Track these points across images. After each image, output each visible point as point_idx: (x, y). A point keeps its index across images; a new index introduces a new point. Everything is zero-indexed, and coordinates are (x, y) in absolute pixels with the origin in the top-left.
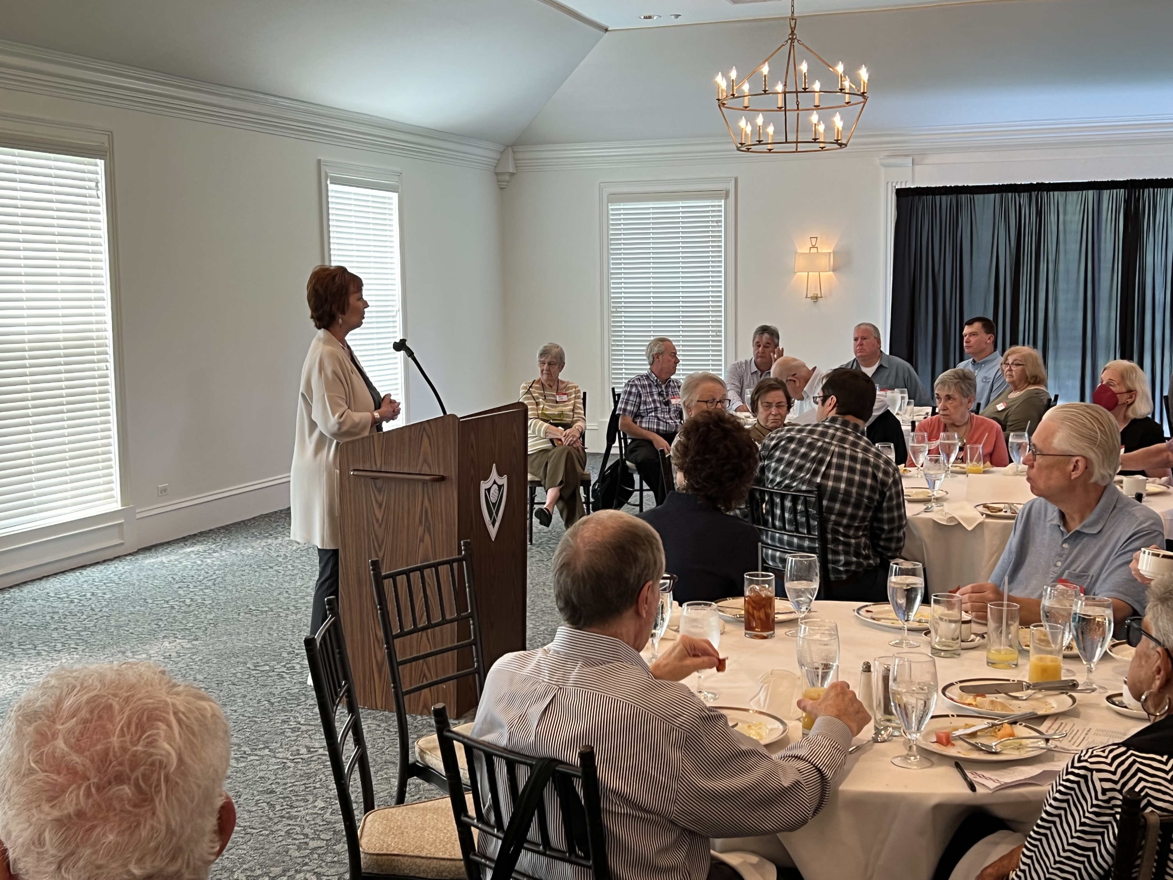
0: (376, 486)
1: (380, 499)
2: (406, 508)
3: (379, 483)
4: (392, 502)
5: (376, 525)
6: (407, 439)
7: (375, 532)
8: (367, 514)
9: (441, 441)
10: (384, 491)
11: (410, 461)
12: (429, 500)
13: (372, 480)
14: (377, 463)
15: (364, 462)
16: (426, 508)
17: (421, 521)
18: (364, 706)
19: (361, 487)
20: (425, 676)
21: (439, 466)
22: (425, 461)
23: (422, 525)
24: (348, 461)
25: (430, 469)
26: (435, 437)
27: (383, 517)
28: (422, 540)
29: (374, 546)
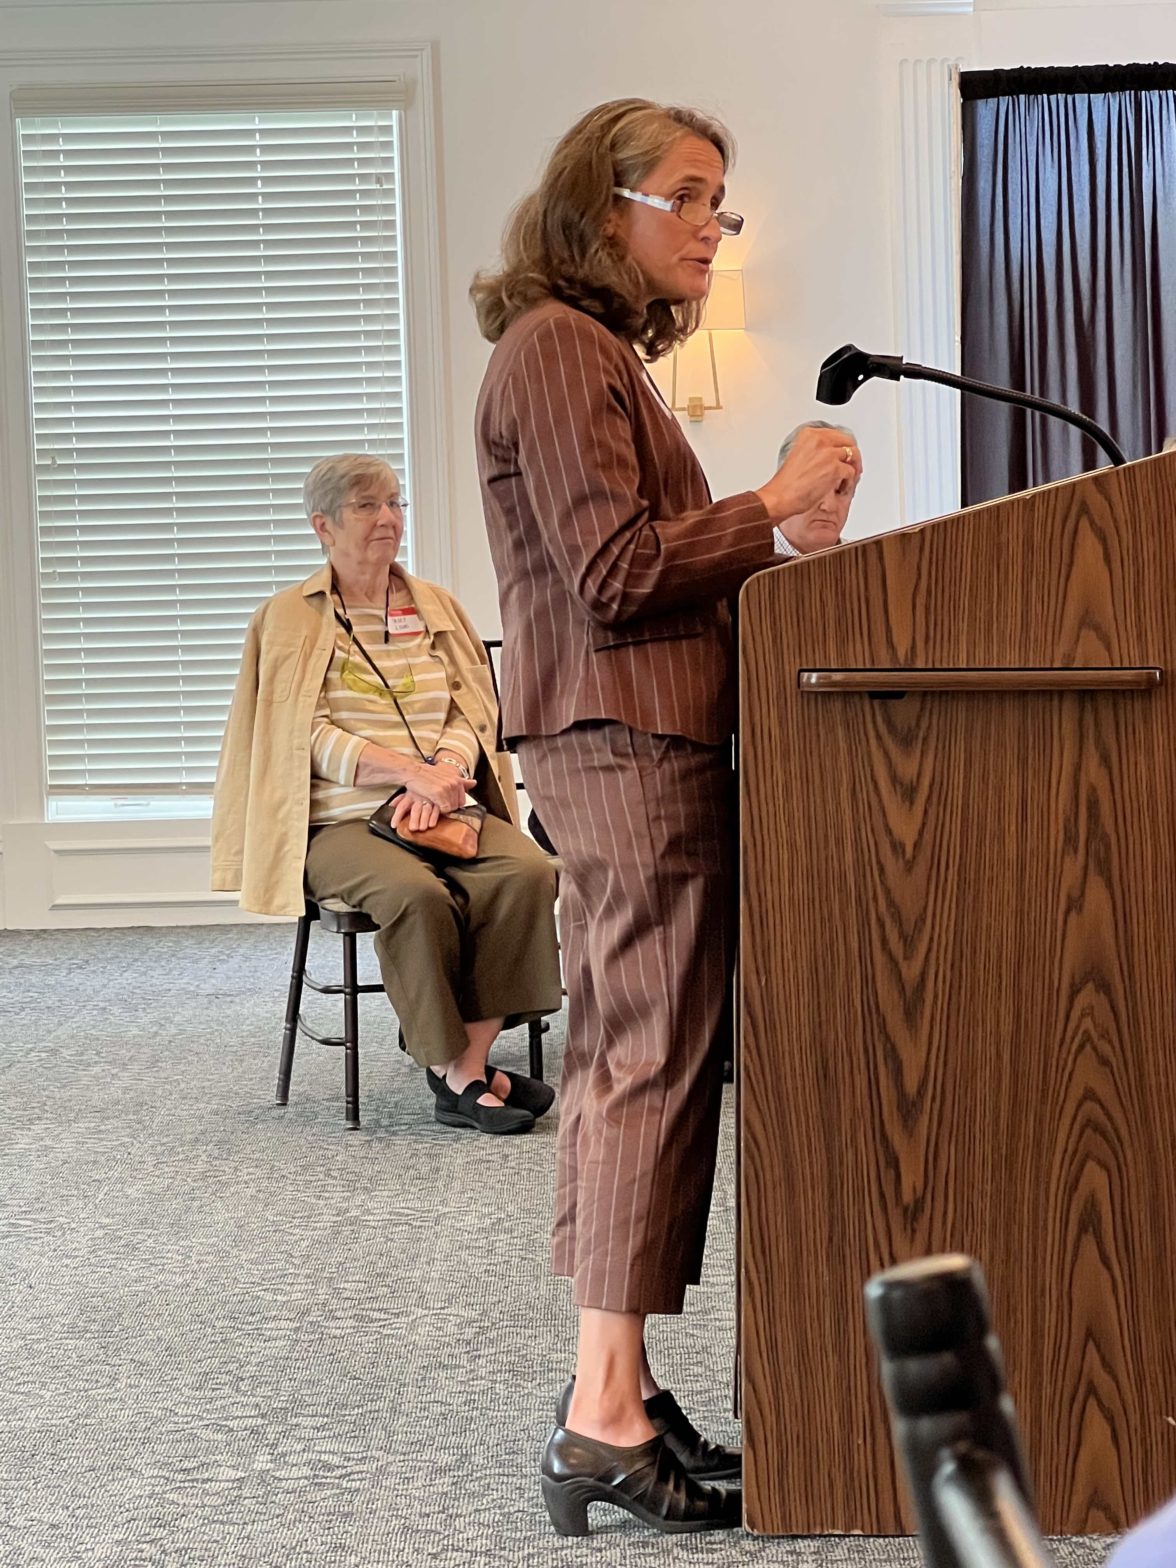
0: (890, 726)
1: (908, 768)
2: (1012, 795)
3: (905, 712)
4: (959, 778)
5: (892, 866)
6: (1015, 547)
7: (888, 892)
8: (857, 829)
9: (1149, 546)
10: (925, 739)
11: (1025, 627)
12: (1105, 760)
13: (876, 703)
14: (895, 640)
15: (842, 642)
16: (1093, 789)
17: (1071, 840)
18: (849, 1526)
19: (832, 730)
20: (1092, 1390)
21: (1141, 636)
22: (1087, 621)
23: (1076, 851)
24: (777, 639)
25: (1108, 648)
26: (1127, 536)
27: (921, 834)
28: (1075, 904)
29: (884, 941)
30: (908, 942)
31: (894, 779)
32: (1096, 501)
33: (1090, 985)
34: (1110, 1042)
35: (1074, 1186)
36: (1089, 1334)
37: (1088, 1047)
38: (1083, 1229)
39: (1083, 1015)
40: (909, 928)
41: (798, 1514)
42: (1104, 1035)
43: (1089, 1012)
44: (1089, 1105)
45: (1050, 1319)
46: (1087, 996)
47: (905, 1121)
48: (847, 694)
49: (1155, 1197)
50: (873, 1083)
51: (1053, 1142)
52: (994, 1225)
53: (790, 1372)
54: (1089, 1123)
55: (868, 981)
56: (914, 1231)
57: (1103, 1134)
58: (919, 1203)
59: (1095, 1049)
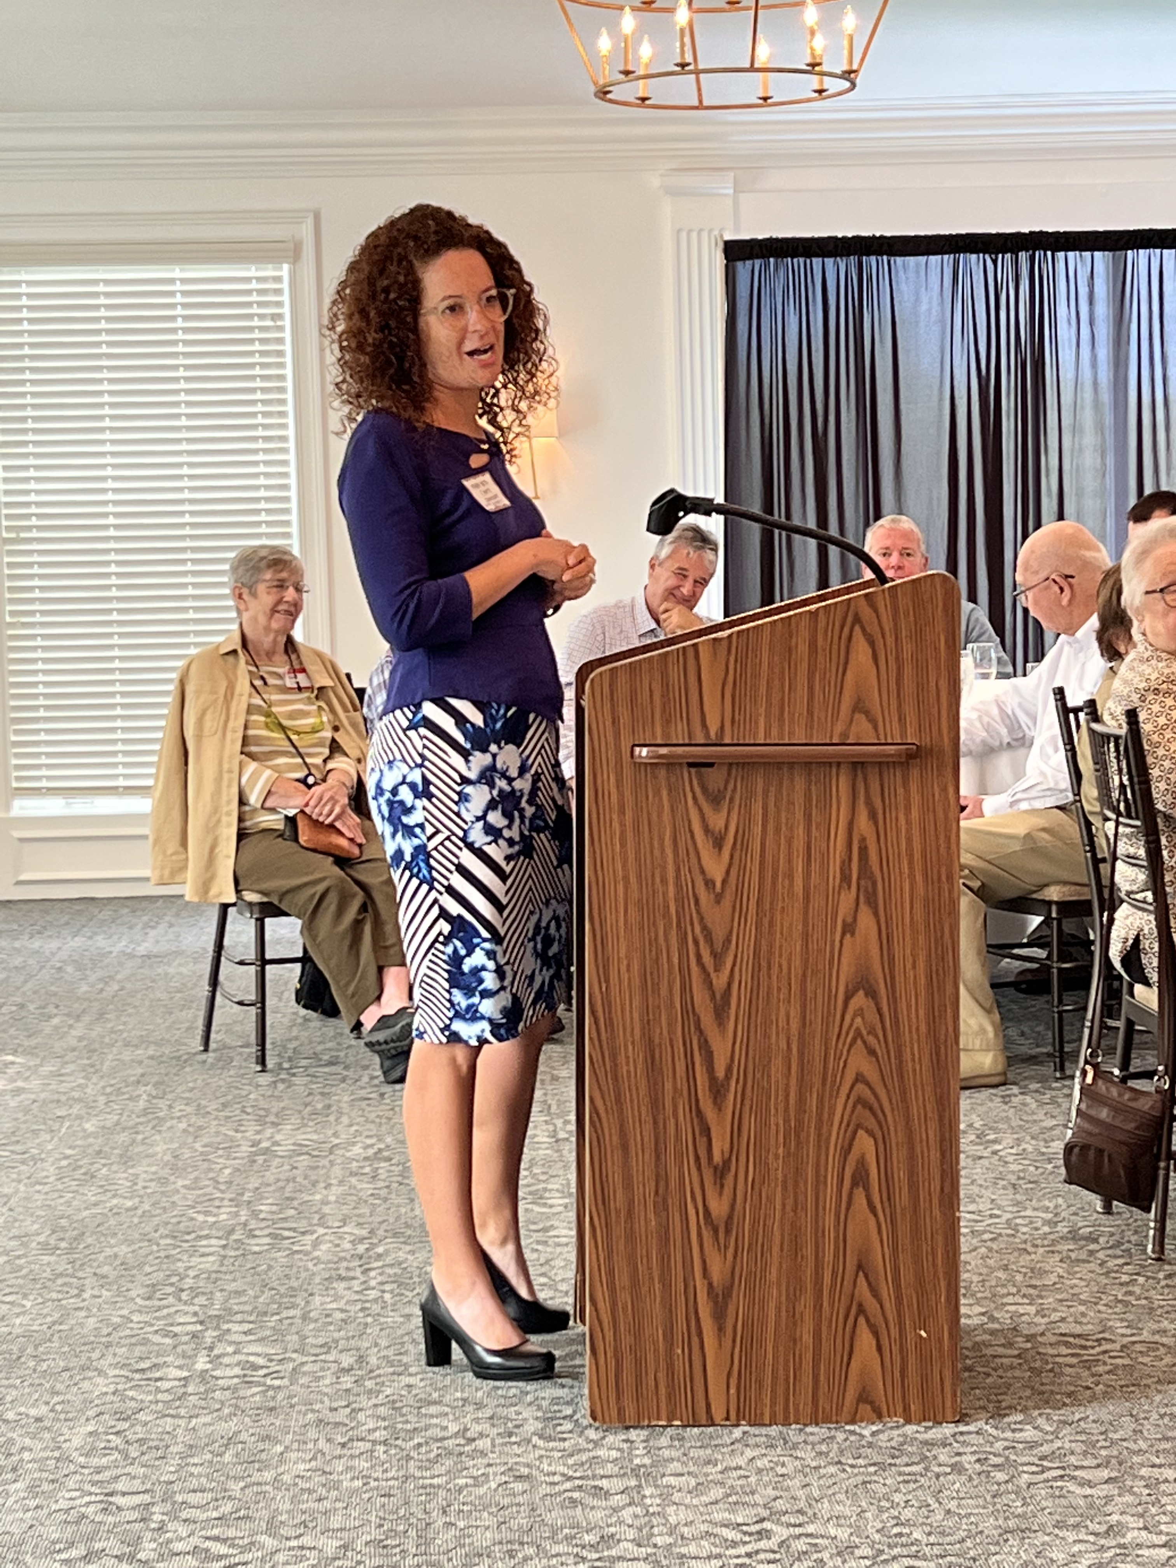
0: (704, 790)
1: (717, 821)
2: (800, 844)
3: (715, 778)
4: (758, 830)
5: (705, 898)
6: (803, 648)
7: (701, 919)
8: (678, 870)
9: (908, 648)
10: (732, 800)
11: (810, 712)
12: (873, 815)
13: (693, 770)
14: (708, 723)
15: (667, 722)
16: (863, 840)
17: (846, 878)
18: (670, 1419)
19: (657, 793)
20: (861, 1310)
21: (901, 719)
22: (859, 707)
23: (849, 887)
24: (615, 721)
25: (876, 728)
26: (890, 640)
27: (728, 872)
28: (849, 928)
29: (699, 957)
30: (718, 957)
31: (707, 830)
32: (866, 612)
33: (861, 993)
34: (877, 1037)
35: (847, 1150)
36: (860, 1267)
37: (859, 1042)
38: (854, 1184)
39: (855, 1016)
40: (718, 947)
41: (630, 1411)
42: (872, 1032)
43: (860, 1012)
44: (860, 1086)
45: (829, 1257)
46: (859, 1000)
47: (715, 1098)
48: (670, 764)
49: (912, 1157)
50: (690, 1067)
51: (832, 1114)
52: (785, 1182)
53: (624, 1297)
54: (860, 1101)
55: (685, 988)
56: (722, 1186)
57: (871, 1109)
58: (727, 1163)
59: (864, 1042)
